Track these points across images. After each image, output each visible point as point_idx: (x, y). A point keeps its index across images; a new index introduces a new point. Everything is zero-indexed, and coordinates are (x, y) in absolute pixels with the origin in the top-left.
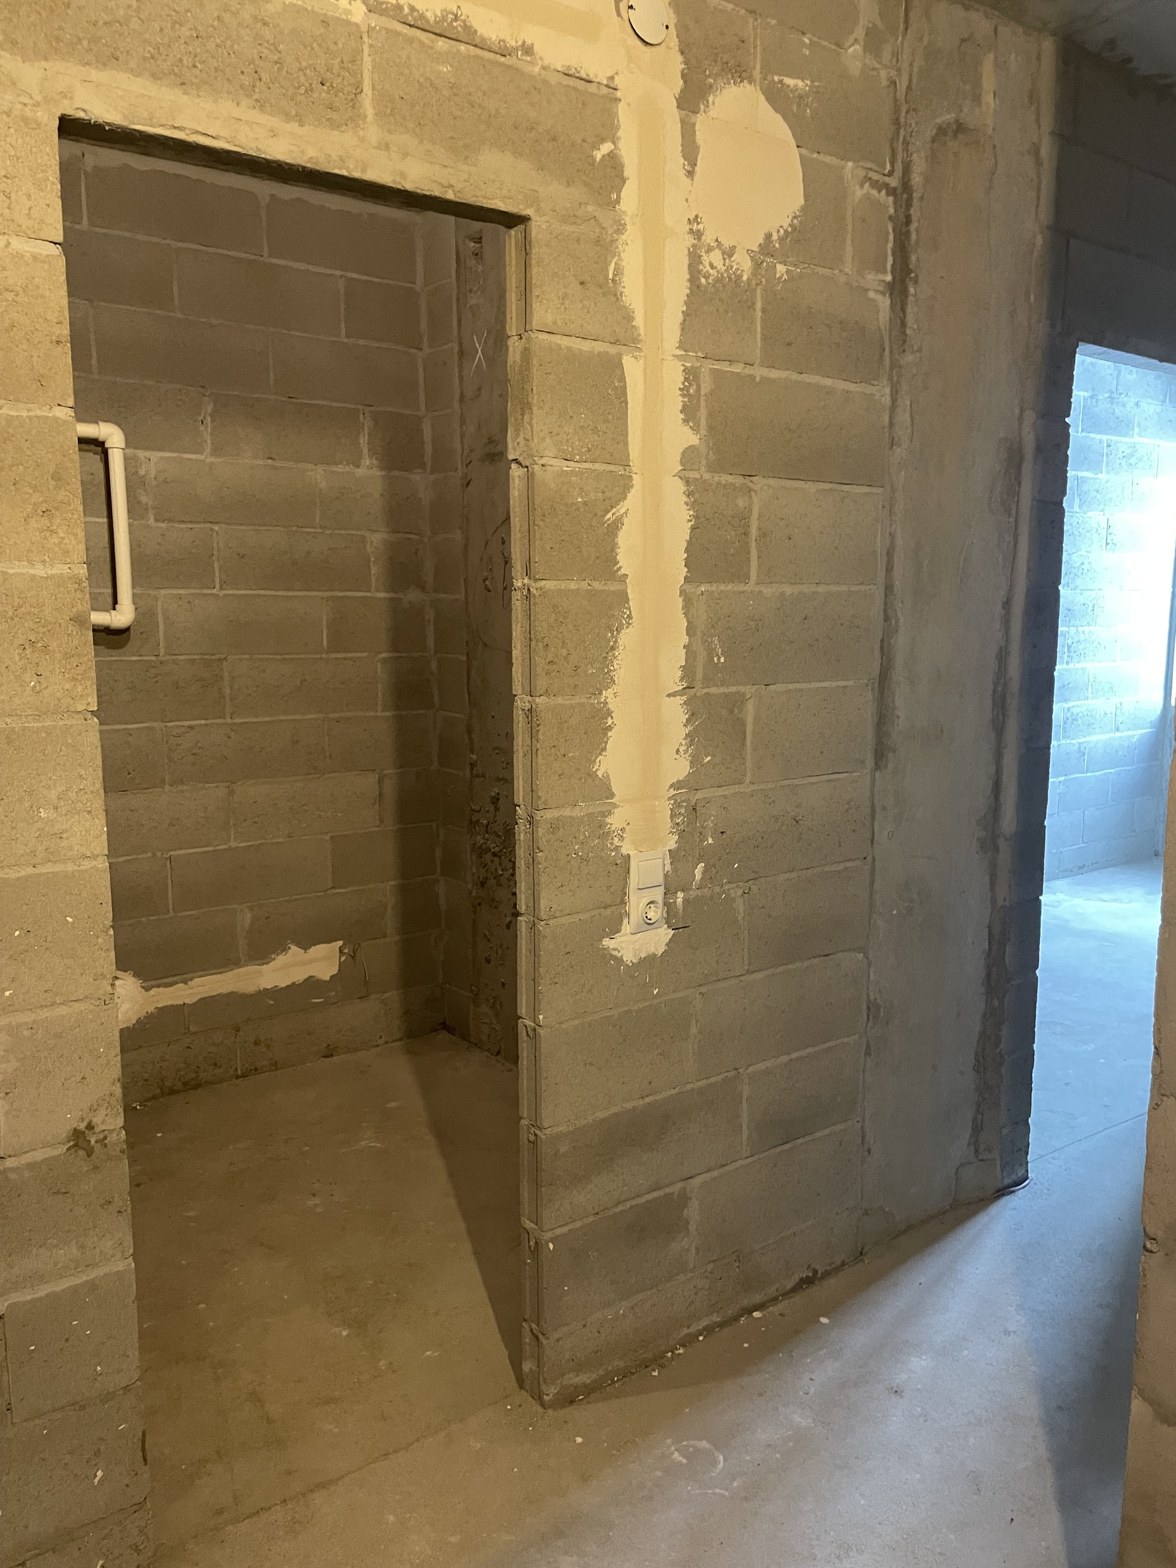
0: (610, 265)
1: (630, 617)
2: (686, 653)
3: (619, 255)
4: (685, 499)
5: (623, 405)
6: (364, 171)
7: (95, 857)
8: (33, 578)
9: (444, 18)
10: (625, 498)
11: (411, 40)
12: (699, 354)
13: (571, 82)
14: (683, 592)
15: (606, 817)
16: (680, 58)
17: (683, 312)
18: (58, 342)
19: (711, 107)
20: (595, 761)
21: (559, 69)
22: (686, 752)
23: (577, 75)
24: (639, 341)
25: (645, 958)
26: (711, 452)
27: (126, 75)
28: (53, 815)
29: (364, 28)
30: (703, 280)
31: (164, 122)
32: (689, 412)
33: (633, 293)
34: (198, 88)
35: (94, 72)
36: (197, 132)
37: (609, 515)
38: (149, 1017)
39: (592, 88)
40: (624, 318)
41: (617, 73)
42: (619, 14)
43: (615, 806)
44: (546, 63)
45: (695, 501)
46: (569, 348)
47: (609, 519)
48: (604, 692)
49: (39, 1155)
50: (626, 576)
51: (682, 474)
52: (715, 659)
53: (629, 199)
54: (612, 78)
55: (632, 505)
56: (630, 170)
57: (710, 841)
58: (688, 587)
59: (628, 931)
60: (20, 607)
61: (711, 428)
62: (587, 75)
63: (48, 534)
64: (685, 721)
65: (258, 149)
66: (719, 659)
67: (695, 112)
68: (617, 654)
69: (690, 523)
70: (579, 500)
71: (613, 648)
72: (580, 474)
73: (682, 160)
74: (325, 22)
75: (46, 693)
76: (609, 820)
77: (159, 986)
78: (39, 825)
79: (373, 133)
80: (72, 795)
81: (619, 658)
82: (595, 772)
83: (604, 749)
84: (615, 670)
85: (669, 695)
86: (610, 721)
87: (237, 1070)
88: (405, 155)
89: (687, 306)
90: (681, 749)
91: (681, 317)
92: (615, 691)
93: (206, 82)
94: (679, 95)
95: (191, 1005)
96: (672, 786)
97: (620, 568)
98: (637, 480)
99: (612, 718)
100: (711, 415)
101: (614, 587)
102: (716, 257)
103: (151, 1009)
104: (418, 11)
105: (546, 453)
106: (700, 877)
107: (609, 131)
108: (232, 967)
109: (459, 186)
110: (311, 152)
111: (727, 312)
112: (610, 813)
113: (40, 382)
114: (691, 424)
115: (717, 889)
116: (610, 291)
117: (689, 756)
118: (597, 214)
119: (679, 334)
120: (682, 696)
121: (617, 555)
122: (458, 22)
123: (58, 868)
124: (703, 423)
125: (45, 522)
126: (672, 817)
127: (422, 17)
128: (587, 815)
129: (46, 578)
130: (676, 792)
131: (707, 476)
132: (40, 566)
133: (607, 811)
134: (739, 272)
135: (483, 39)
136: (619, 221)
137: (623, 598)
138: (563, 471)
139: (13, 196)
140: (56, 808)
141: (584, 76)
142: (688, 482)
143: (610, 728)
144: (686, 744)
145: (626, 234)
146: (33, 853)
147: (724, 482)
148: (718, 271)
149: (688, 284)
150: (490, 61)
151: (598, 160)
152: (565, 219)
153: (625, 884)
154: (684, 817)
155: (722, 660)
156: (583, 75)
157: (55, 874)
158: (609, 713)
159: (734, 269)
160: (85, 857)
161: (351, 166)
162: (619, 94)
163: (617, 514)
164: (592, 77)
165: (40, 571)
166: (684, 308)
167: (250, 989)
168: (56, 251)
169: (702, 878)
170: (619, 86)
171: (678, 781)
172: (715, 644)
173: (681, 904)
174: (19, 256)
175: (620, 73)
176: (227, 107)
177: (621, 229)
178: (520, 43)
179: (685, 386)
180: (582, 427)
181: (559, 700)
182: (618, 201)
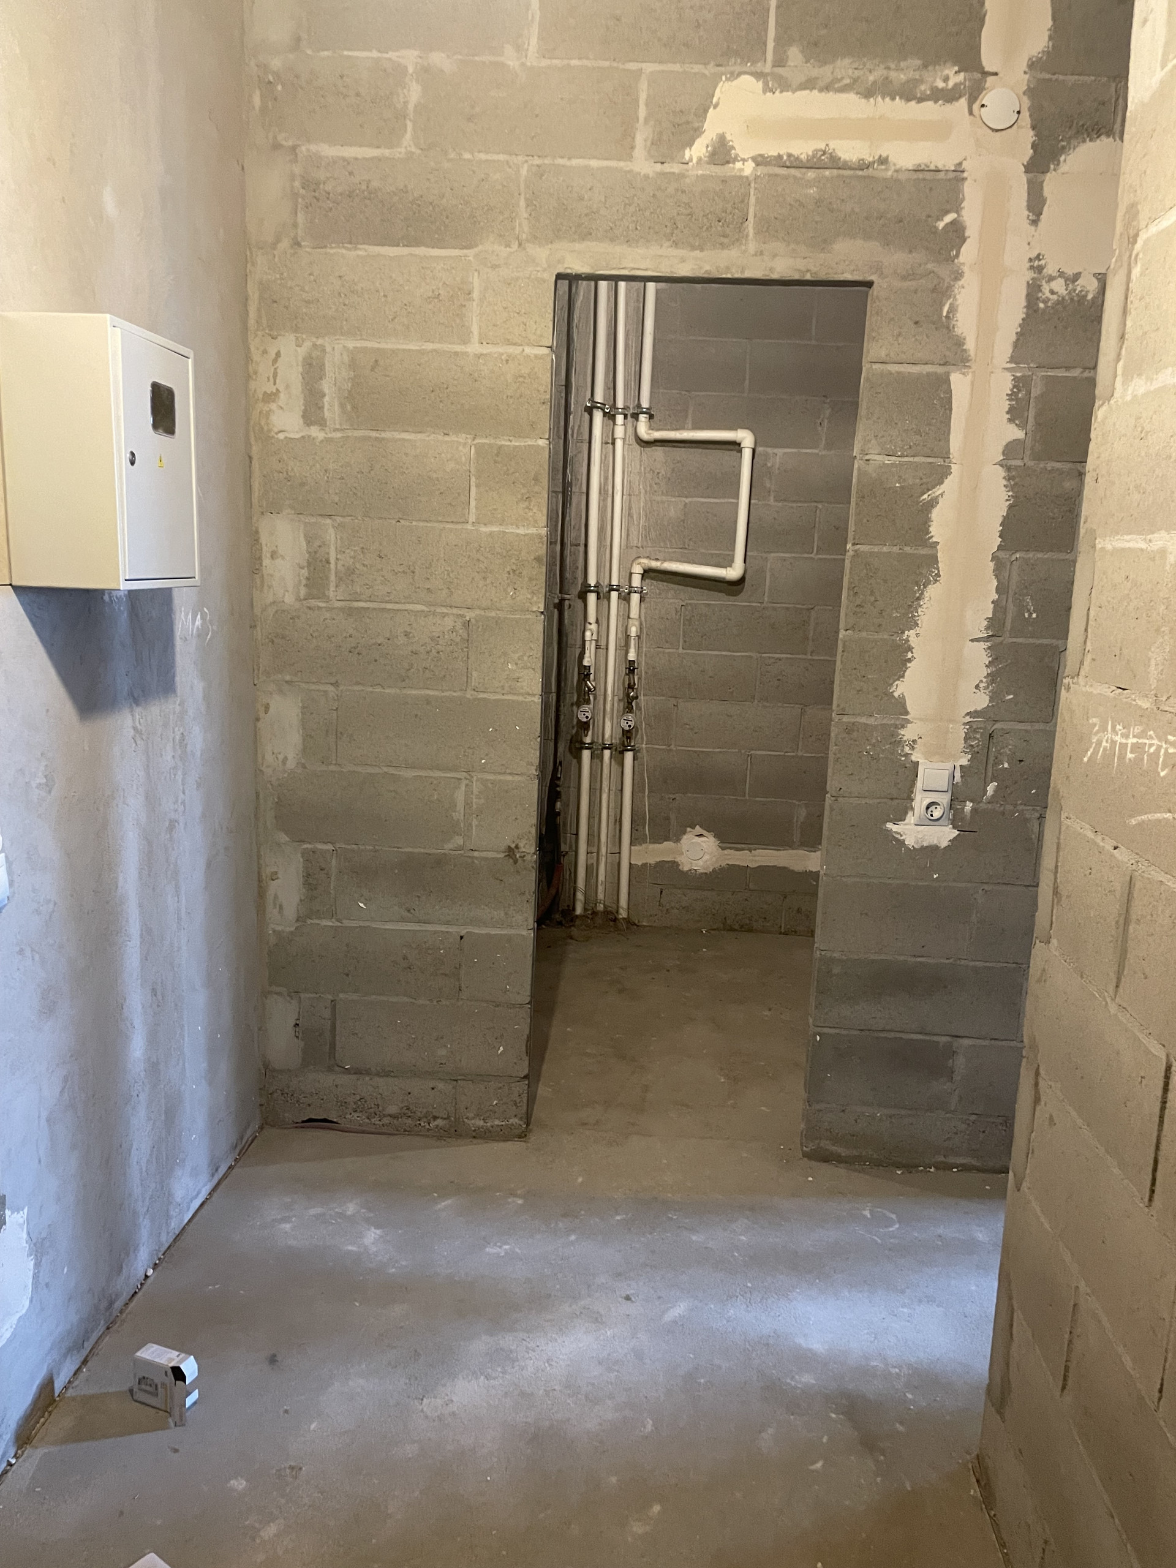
0: (944, 305)
1: (938, 575)
2: (994, 607)
3: (955, 297)
4: (1005, 482)
5: (948, 411)
6: (742, 272)
7: (534, 695)
8: (518, 535)
9: (814, 156)
10: (942, 483)
11: (786, 178)
12: (1032, 365)
13: (921, 175)
14: (994, 558)
15: (899, 729)
16: (1032, 133)
17: (1017, 333)
18: (544, 403)
19: (1061, 164)
20: (892, 684)
21: (911, 168)
22: (986, 688)
23: (927, 169)
24: (968, 361)
25: (927, 847)
26: (1037, 444)
27: (595, 243)
28: (514, 667)
29: (751, 179)
30: (1042, 305)
31: (615, 266)
32: (1015, 414)
33: (966, 324)
34: (637, 241)
35: (577, 245)
36: (634, 269)
37: (925, 496)
38: (722, 869)
39: (941, 175)
40: (956, 344)
41: (965, 159)
42: (971, 113)
43: (908, 721)
44: (898, 167)
45: (1016, 484)
46: (899, 373)
47: (923, 500)
48: (906, 632)
49: (491, 855)
50: (937, 543)
51: (1004, 463)
52: (1026, 615)
53: (968, 254)
54: (960, 164)
55: (949, 488)
56: (972, 231)
57: (1006, 765)
58: (1001, 554)
59: (912, 822)
60: (510, 550)
61: (1038, 424)
62: (936, 167)
63: (527, 510)
64: (987, 663)
65: (672, 272)
66: (1031, 614)
67: (1046, 171)
68: (922, 603)
69: (1008, 503)
70: (897, 485)
71: (919, 599)
72: (901, 464)
73: (1027, 213)
74: (724, 181)
75: (518, 599)
76: (902, 732)
77: (731, 848)
78: (507, 673)
79: (752, 246)
80: (526, 658)
81: (924, 606)
82: (892, 692)
83: (903, 676)
84: (918, 616)
85: (972, 640)
86: (910, 655)
87: (781, 927)
88: (775, 256)
89: (1022, 329)
90: (982, 685)
91: (1014, 338)
92: (918, 632)
93: (642, 238)
94: (1027, 162)
95: (753, 868)
96: (968, 714)
97: (932, 537)
98: (954, 468)
99: (912, 653)
100: (1038, 415)
101: (924, 551)
102: (1059, 286)
103: (724, 864)
104: (794, 156)
105: (871, 451)
106: (992, 793)
107: (955, 203)
108: (787, 848)
109: (814, 269)
110: (707, 267)
111: (1066, 328)
112: (903, 727)
113: (532, 425)
114: (1017, 422)
115: (1009, 807)
116: (945, 325)
117: (989, 692)
118: (936, 270)
119: (1011, 351)
120: (987, 641)
121: (929, 526)
122: (826, 156)
123: (515, 698)
124: (1031, 420)
125: (527, 503)
126: (966, 739)
127: (797, 158)
128: (881, 725)
129: (524, 535)
130: (972, 720)
131: (1030, 463)
132: (522, 528)
133: (900, 724)
134: (1083, 293)
135: (845, 162)
136: (957, 271)
137: (934, 560)
138: (884, 464)
139: (528, 324)
140: (517, 664)
141: (934, 168)
142: (1009, 469)
143: (909, 660)
144: (987, 682)
145: (963, 280)
146: (503, 687)
147: (1049, 469)
148: (1059, 296)
149: (1025, 310)
150: (850, 177)
151: (940, 228)
152: (904, 278)
153: (913, 784)
154: (980, 741)
155: (1034, 616)
156: (932, 167)
157: (513, 701)
158: (910, 649)
159: (1077, 292)
160: (529, 694)
161: (734, 271)
162: (965, 175)
163: (933, 495)
164: (940, 167)
165: (521, 531)
166: (1019, 330)
167: (798, 867)
168: (547, 351)
169: (993, 795)
170: (966, 169)
171: (976, 711)
172: (1028, 602)
173: (969, 812)
174: (528, 356)
175: (968, 158)
176: (655, 250)
177: (958, 275)
178: (876, 158)
179: (1014, 392)
180: (906, 431)
181: (864, 634)
182: (957, 256)
